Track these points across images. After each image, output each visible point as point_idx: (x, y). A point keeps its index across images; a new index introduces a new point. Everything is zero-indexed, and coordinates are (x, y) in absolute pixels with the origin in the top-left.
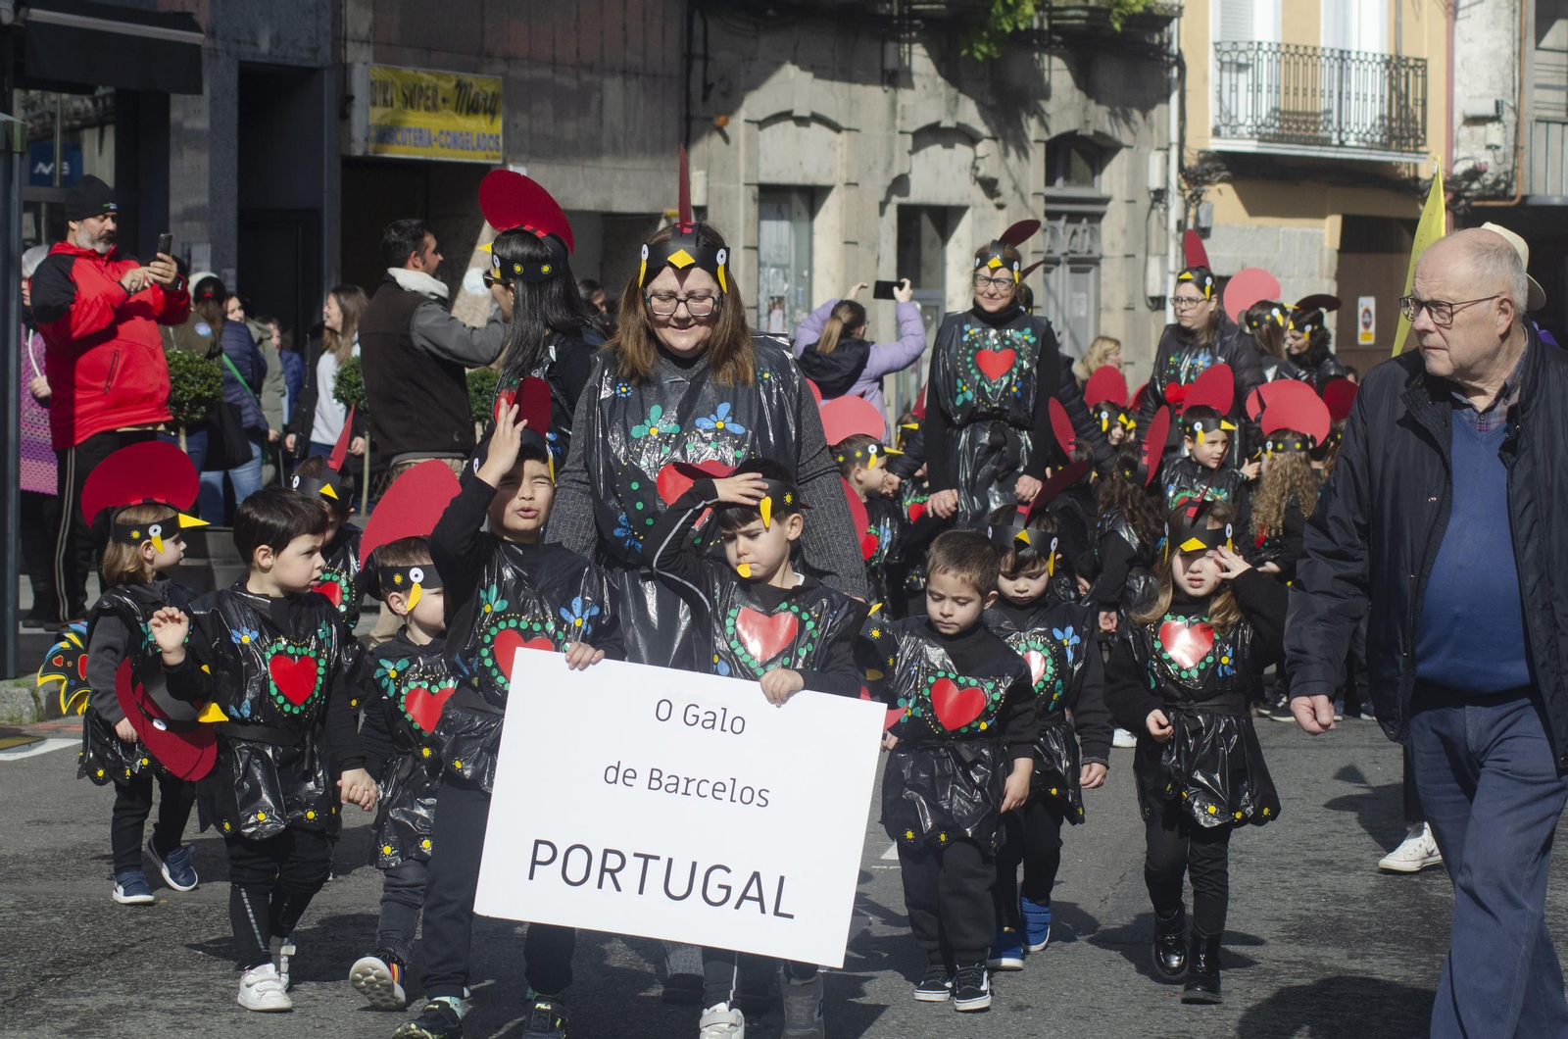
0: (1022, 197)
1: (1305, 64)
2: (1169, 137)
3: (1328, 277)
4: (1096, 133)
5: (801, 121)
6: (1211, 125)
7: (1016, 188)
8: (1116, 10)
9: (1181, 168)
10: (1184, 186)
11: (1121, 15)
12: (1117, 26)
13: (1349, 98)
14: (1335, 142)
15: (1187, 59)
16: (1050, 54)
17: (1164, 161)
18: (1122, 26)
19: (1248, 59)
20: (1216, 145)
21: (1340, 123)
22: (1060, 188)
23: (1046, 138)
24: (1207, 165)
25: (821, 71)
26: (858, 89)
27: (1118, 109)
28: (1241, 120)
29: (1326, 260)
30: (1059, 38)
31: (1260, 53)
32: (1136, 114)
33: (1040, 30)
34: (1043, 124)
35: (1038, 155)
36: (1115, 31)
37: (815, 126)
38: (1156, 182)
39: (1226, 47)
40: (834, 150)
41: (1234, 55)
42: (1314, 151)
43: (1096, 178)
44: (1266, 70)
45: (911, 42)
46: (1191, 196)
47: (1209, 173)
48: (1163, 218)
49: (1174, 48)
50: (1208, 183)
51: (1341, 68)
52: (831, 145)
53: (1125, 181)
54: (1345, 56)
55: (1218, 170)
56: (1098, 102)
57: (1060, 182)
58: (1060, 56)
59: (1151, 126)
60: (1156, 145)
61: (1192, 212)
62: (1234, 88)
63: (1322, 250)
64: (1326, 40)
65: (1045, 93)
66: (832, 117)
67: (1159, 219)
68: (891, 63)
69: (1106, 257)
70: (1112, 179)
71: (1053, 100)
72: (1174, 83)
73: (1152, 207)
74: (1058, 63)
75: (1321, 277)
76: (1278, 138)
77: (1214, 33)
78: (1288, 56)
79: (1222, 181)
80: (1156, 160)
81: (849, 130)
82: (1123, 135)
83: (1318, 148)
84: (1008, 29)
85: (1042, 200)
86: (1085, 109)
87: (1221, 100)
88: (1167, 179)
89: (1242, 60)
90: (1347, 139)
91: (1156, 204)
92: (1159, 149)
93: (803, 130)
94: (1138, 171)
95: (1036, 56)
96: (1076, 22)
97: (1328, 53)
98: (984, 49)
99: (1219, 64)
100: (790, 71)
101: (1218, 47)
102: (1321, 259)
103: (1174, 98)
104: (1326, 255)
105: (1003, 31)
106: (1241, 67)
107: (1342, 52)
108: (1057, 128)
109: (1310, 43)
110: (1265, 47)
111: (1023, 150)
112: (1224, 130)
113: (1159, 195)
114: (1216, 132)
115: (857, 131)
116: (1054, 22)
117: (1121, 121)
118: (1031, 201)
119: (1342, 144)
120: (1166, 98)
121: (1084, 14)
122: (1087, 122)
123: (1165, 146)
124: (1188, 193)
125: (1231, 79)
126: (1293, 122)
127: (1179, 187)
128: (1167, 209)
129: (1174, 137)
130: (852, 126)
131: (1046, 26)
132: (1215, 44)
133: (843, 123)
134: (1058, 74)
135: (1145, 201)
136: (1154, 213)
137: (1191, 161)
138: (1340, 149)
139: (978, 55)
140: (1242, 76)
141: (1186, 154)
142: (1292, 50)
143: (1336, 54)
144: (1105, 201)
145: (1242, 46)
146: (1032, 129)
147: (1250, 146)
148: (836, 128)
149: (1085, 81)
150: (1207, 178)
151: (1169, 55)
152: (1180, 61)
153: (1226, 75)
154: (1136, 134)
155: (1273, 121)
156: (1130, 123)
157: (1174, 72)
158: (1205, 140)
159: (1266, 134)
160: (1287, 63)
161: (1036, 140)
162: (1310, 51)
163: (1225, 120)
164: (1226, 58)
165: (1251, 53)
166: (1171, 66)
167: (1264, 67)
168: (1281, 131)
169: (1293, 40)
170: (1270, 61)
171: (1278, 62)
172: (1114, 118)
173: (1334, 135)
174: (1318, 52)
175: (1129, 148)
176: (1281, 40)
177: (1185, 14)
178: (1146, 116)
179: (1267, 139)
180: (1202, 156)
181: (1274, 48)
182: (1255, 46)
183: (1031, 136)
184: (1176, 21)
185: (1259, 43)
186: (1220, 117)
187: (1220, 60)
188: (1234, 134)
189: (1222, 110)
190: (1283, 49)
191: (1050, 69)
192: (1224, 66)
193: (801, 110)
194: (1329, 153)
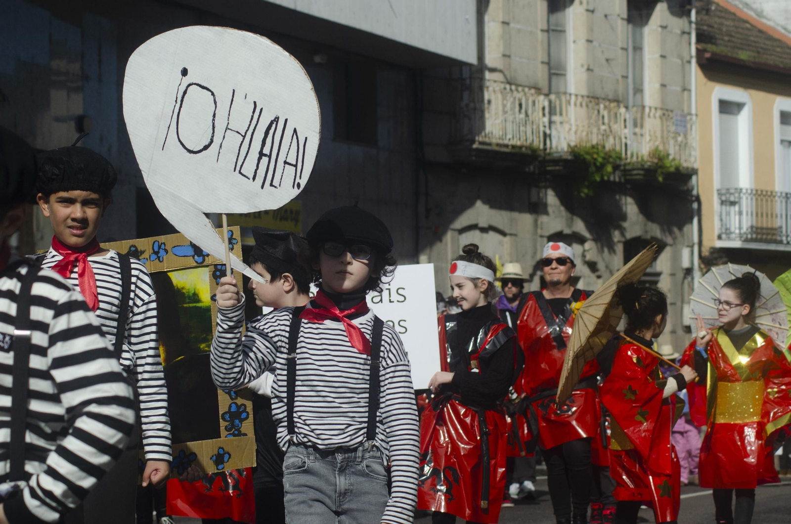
0: (611, 272)
1: (767, 200)
2: (692, 240)
4: (651, 237)
5: (484, 230)
6: (717, 232)
7: (607, 267)
8: (659, 171)
9: (700, 257)
10: (703, 266)
11: (662, 173)
12: (660, 179)
14: (785, 242)
15: (703, 199)
16: (626, 195)
17: (691, 253)
18: (664, 179)
19: (735, 198)
20: (719, 244)
21: (787, 231)
23: (623, 239)
24: (715, 255)
25: (494, 204)
26: (516, 215)
27: (665, 227)
28: (732, 230)
30: (629, 186)
31: (742, 195)
32: (676, 230)
33: (620, 183)
34: (623, 234)
35: (620, 248)
36: (659, 181)
37: (492, 234)
38: (686, 264)
39: (724, 191)
40: (503, 245)
41: (728, 196)
42: (773, 247)
43: (654, 264)
44: (746, 203)
45: (546, 188)
47: (716, 259)
48: (691, 284)
49: (695, 192)
50: (716, 264)
51: (786, 202)
52: (501, 244)
53: (669, 264)
54: (789, 196)
55: (721, 257)
56: (653, 221)
58: (631, 196)
59: (683, 236)
60: (686, 244)
62: (728, 214)
64: (779, 188)
65: (624, 217)
66: (501, 227)
67: (689, 285)
68: (534, 199)
70: (663, 263)
71: (629, 220)
72: (695, 213)
73: (685, 278)
74: (630, 200)
76: (752, 240)
77: (716, 184)
78: (762, 197)
79: (723, 263)
80: (686, 252)
81: (511, 235)
82: (669, 240)
83: (775, 245)
84: (598, 179)
86: (645, 225)
87: (721, 220)
88: (692, 263)
89: (732, 199)
91: (687, 276)
92: (688, 246)
93: (485, 235)
94: (676, 258)
95: (618, 197)
96: (638, 177)
97: (779, 194)
98: (586, 191)
99: (720, 201)
100: (479, 204)
101: (719, 192)
103: (695, 220)
105: (595, 181)
106: (733, 203)
107: (787, 194)
108: (629, 235)
109: (769, 188)
110: (744, 191)
111: (612, 249)
112: (724, 236)
113: (689, 271)
114: (720, 237)
115: (515, 235)
116: (628, 177)
117: (667, 234)
119: (788, 243)
120: (690, 221)
121: (642, 172)
122: (646, 232)
123: (691, 244)
124: (705, 270)
125: (726, 209)
126: (760, 233)
127: (700, 267)
128: (693, 279)
129: (696, 239)
130: (513, 232)
131: (623, 180)
132: (718, 190)
133: (507, 231)
134: (630, 207)
135: (680, 275)
136: (686, 282)
137: (706, 253)
138: (788, 246)
139: (583, 195)
140: (732, 208)
141: (703, 249)
142: (759, 192)
143: (784, 195)
144: (658, 274)
145: (732, 191)
146: (616, 236)
147: (737, 244)
148: (503, 234)
149: (645, 210)
150: (714, 262)
151: (692, 196)
152: (698, 199)
153: (724, 207)
154: (675, 239)
155: (750, 230)
156: (671, 232)
157: (695, 205)
158: (713, 242)
159: (747, 238)
160: (757, 200)
161: (619, 242)
162: (769, 193)
163: (724, 231)
164: (724, 198)
165: (737, 195)
166: (693, 201)
167: (744, 202)
168: (754, 236)
169: (760, 187)
170: (747, 198)
171: (752, 199)
172: (663, 231)
173: (784, 238)
174: (774, 194)
175: (671, 245)
176: (753, 187)
177: (700, 173)
178: (680, 228)
179: (747, 240)
180: (712, 250)
181: (749, 191)
182: (739, 191)
183: (616, 240)
184: (694, 178)
185: (741, 189)
186: (721, 229)
187: (720, 199)
188: (729, 239)
189: (722, 225)
190: (754, 192)
191: (626, 204)
192: (723, 203)
193: (483, 224)
194: (781, 248)
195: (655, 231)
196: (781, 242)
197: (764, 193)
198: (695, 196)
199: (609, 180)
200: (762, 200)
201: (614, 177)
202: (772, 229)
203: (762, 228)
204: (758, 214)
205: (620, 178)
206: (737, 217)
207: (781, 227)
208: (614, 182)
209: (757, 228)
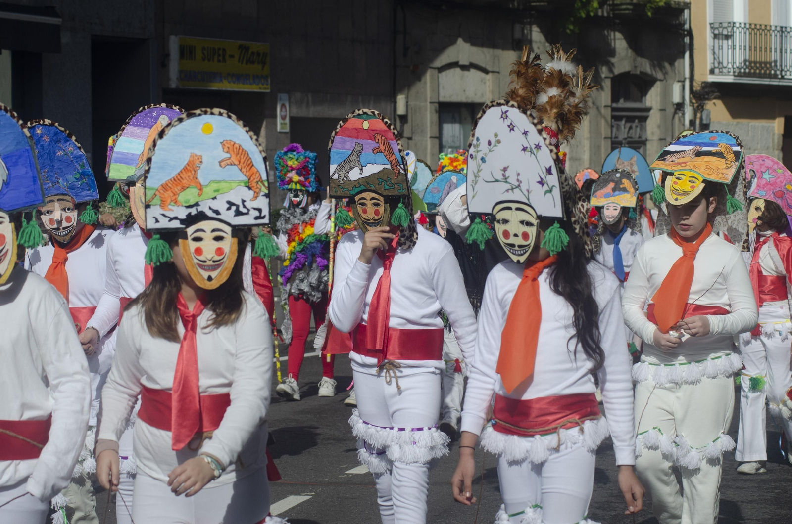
0: (598, 108)
1: (761, 34)
2: (684, 75)
3: (777, 150)
4: (641, 72)
5: (465, 68)
6: (709, 67)
8: (649, 5)
9: (692, 92)
10: (694, 101)
11: (651, 8)
12: (649, 14)
13: (786, 52)
14: (780, 76)
15: (695, 33)
16: (614, 30)
17: (681, 88)
18: (652, 14)
19: (728, 32)
20: (711, 79)
21: (781, 66)
22: (622, 104)
23: (611, 75)
24: (706, 90)
25: (475, 41)
26: (498, 52)
27: (656, 62)
28: (725, 64)
29: (776, 141)
30: (618, 21)
31: (735, 29)
32: (667, 65)
33: (608, 17)
34: (611, 71)
35: (607, 84)
36: (648, 16)
37: (473, 71)
38: (677, 99)
39: (717, 25)
40: (485, 83)
41: (721, 29)
42: (766, 82)
43: (643, 99)
44: (740, 37)
45: (531, 24)
46: (698, 107)
47: (708, 94)
48: (682, 119)
49: (687, 26)
50: (708, 99)
51: (781, 36)
52: (483, 81)
53: (659, 98)
54: (784, 29)
55: (713, 92)
56: (642, 56)
57: (622, 101)
58: (620, 31)
59: (674, 71)
60: (677, 79)
61: (699, 115)
62: (721, 48)
63: (774, 135)
64: (774, 22)
65: (612, 53)
66: (483, 65)
67: (680, 120)
68: (518, 35)
69: (649, 140)
70: (653, 98)
71: (617, 56)
72: (687, 47)
73: (675, 113)
74: (618, 35)
75: (774, 149)
76: (746, 75)
77: (709, 19)
78: (756, 30)
79: (715, 98)
80: (676, 87)
81: (493, 72)
82: (660, 75)
83: (769, 80)
84: (583, 15)
85: (609, 110)
86: (635, 60)
87: (714, 53)
88: (683, 97)
89: (725, 32)
90: (785, 75)
91: (677, 111)
92: (679, 81)
93: (466, 73)
94: (666, 93)
95: (606, 32)
96: (627, 12)
97: (773, 28)
98: (571, 27)
99: (713, 35)
100: (460, 41)
101: (712, 25)
102: (773, 140)
103: (687, 55)
104: (776, 137)
105: (581, 17)
106: (727, 37)
107: (782, 27)
108: (617, 71)
109: (764, 22)
110: (737, 25)
111: (600, 87)
112: (717, 71)
113: (680, 106)
114: (712, 72)
115: (498, 72)
116: (616, 12)
117: (658, 69)
118: (603, 111)
119: (783, 77)
120: (682, 56)
121: (630, 7)
122: (636, 67)
123: (682, 80)
124: (696, 105)
125: (719, 43)
126: (756, 67)
127: (690, 101)
128: (683, 114)
129: (687, 74)
130: (495, 69)
131: (611, 15)
132: (711, 24)
133: (490, 69)
134: (619, 43)
135: (671, 110)
136: (677, 116)
137: (697, 87)
138: (781, 80)
139: (568, 31)
140: (725, 41)
141: (695, 84)
142: (753, 26)
143: (778, 29)
144: (648, 110)
145: (725, 25)
146: (604, 72)
147: (729, 79)
148: (486, 71)
149: (635, 45)
150: (706, 97)
151: (684, 30)
152: (690, 33)
153: (716, 41)
154: (665, 74)
155: (743, 65)
156: (662, 68)
157: (687, 40)
158: (704, 76)
159: (740, 72)
160: (750, 34)
161: (606, 77)
162: (763, 27)
163: (716, 65)
164: (716, 32)
165: (730, 29)
166: (685, 36)
167: (737, 36)
168: (747, 70)
169: (754, 22)
170: (740, 32)
171: (745, 33)
172: (653, 66)
173: (778, 72)
174: (768, 28)
175: (661, 80)
176: (747, 21)
177: (692, 7)
178: (672, 64)
179: (740, 75)
180: (703, 85)
181: (743, 25)
182: (732, 25)
183: (603, 76)
184: (686, 12)
185: (734, 23)
186: (714, 63)
187: (713, 33)
188: (721, 73)
189: (714, 59)
190: (748, 26)
191: (615, 39)
192: (716, 36)
193: (464, 61)
194: (775, 82)
195: (645, 66)
196: (775, 76)
197: (758, 27)
198: (686, 30)
199: (596, 16)
200: (756, 34)
201: (603, 12)
202: (766, 63)
203: (755, 63)
204: (753, 49)
205: (608, 13)
206: (730, 51)
207: (775, 62)
208: (603, 16)
209: (751, 62)
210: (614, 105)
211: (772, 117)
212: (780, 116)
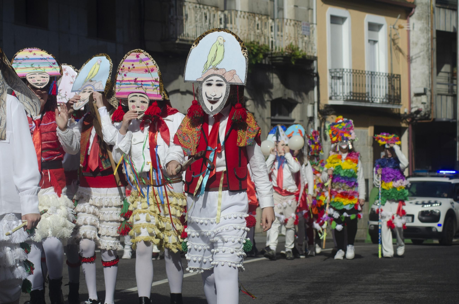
0: (263, 119)
1: (359, 76)
2: (314, 100)
3: (370, 145)
4: (289, 98)
5: (183, 93)
6: (329, 95)
7: (260, 116)
8: (293, 57)
9: (319, 110)
10: (320, 116)
11: (294, 59)
12: (293, 63)
13: (374, 87)
14: (371, 101)
15: (320, 75)
16: (272, 72)
17: (312, 108)
18: (295, 63)
19: (340, 75)
20: (330, 103)
21: (372, 95)
22: (277, 117)
23: (271, 100)
24: (328, 109)
27: (297, 92)
28: (338, 94)
29: (369, 140)
30: (274, 67)
31: (344, 73)
32: (304, 94)
33: (269, 65)
34: (270, 97)
35: (268, 105)
36: (292, 64)
38: (310, 114)
39: (333, 71)
41: (335, 73)
42: (363, 104)
43: (290, 114)
44: (347, 78)
46: (322, 119)
47: (328, 111)
48: (313, 126)
49: (315, 71)
50: (329, 115)
51: (371, 77)
53: (299, 114)
54: (373, 73)
55: (331, 111)
56: (289, 88)
57: (277, 115)
58: (276, 73)
59: (308, 98)
60: (310, 102)
61: (323, 124)
62: (336, 84)
63: (368, 137)
64: (367, 68)
65: (271, 86)
70: (295, 114)
71: (274, 88)
72: (316, 83)
73: (309, 123)
74: (275, 75)
75: (368, 145)
76: (350, 100)
77: (329, 66)
78: (356, 74)
79: (333, 114)
80: (309, 108)
82: (299, 100)
84: (254, 62)
85: (270, 120)
86: (284, 91)
87: (332, 88)
88: (314, 114)
89: (338, 75)
90: (374, 100)
91: (310, 122)
92: (311, 104)
93: (184, 96)
94: (304, 111)
95: (267, 74)
96: (280, 61)
97: (367, 73)
99: (331, 77)
100: (180, 77)
102: (367, 140)
103: (316, 89)
104: (369, 138)
105: (253, 64)
106: (339, 78)
107: (372, 72)
108: (274, 97)
109: (361, 69)
110: (345, 70)
111: (264, 106)
112: (333, 98)
113: (312, 119)
114: (331, 98)
116: (274, 62)
117: (298, 96)
118: (266, 120)
119: (373, 102)
120: (313, 89)
121: (282, 58)
122: (285, 95)
123: (313, 103)
124: (321, 118)
125: (334, 81)
126: (356, 96)
127: (318, 116)
128: (314, 123)
129: (316, 99)
131: (270, 64)
132: (330, 70)
134: (275, 80)
135: (306, 121)
136: (310, 125)
137: (322, 108)
138: (372, 104)
140: (338, 81)
141: (320, 106)
142: (355, 71)
143: (370, 73)
144: (293, 120)
145: (338, 70)
146: (266, 97)
147: (341, 102)
149: (284, 81)
150: (327, 113)
151: (314, 73)
152: (317, 75)
153: (333, 80)
154: (303, 99)
155: (349, 94)
156: (301, 96)
157: (315, 79)
158: (326, 101)
159: (347, 99)
160: (353, 76)
161: (268, 101)
162: (361, 72)
163: (333, 94)
164: (333, 75)
165: (341, 73)
166: (314, 77)
167: (345, 77)
168: (352, 98)
169: (355, 68)
170: (347, 75)
171: (350, 75)
172: (296, 95)
173: (370, 99)
174: (364, 72)
175: (300, 103)
176: (351, 68)
177: (319, 59)
178: (307, 93)
179: (347, 100)
180: (326, 106)
181: (349, 71)
182: (342, 70)
183: (266, 100)
184: (315, 62)
185: (343, 69)
186: (331, 93)
187: (331, 75)
188: (336, 99)
189: (332, 91)
190: (352, 71)
191: (273, 78)
192: (333, 78)
193: (183, 89)
194: (368, 105)
195: (291, 94)
196: (368, 101)
197: (358, 72)
198: (315, 73)
199: (261, 63)
200: (356, 76)
201: (265, 62)
202: (363, 94)
203: (356, 93)
204: (355, 85)
205: (269, 62)
206: (341, 86)
207: (368, 93)
208: (265, 64)
209: (353, 93)
210: (273, 118)
211: (367, 126)
212: (371, 125)
